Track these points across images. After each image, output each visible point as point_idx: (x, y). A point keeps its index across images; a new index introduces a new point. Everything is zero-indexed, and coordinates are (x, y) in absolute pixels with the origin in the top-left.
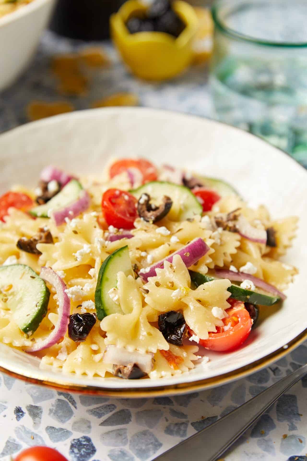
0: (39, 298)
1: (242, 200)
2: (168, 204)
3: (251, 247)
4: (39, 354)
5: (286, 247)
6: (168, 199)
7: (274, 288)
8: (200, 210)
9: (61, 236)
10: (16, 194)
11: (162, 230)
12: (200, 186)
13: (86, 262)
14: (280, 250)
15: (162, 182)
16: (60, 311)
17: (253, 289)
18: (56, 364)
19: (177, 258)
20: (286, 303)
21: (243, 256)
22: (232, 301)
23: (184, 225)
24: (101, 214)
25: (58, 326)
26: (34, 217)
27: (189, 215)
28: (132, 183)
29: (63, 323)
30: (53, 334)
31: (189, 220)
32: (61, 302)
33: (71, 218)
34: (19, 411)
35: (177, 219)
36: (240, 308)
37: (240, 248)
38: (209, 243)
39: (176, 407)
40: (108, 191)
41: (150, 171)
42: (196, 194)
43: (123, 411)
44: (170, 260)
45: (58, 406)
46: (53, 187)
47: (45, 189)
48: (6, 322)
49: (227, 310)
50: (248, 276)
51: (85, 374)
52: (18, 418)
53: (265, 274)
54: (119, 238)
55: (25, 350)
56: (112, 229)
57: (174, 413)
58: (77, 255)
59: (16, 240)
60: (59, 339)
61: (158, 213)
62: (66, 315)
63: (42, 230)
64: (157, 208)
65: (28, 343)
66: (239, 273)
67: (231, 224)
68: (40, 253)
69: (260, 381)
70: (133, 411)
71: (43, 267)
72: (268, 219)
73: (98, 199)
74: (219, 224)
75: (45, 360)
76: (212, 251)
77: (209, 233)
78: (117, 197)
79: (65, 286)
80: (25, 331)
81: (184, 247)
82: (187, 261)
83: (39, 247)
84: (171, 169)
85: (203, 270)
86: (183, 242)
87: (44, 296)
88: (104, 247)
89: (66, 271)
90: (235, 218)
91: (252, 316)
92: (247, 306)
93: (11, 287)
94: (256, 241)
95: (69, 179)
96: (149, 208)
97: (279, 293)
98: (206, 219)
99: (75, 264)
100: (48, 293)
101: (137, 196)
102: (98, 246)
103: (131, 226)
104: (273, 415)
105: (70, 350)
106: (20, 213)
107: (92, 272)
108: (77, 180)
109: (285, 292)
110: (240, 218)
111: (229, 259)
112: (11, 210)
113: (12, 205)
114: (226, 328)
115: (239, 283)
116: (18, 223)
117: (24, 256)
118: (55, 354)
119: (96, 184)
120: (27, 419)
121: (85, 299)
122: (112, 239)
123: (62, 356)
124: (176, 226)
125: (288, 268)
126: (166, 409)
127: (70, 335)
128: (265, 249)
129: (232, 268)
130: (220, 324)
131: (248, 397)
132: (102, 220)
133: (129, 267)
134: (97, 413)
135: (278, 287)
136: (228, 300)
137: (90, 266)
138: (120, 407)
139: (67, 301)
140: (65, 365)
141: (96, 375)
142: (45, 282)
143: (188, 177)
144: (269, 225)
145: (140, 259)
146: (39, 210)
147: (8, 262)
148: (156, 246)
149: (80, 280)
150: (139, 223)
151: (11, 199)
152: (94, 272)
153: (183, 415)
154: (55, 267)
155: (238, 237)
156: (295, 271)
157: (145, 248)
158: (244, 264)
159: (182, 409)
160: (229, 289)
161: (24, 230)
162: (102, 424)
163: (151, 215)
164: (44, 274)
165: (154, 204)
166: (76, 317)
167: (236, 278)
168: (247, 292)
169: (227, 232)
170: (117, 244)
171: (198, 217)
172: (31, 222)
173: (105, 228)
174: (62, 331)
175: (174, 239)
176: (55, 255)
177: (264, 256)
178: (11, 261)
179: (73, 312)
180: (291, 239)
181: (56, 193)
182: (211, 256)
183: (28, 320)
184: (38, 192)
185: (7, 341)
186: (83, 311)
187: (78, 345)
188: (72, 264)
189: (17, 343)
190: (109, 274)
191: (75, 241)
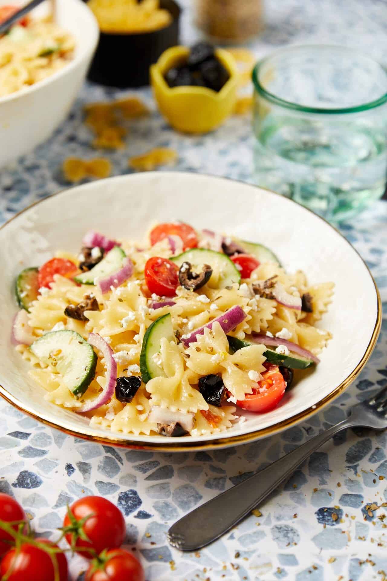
0: (88, 362)
1: (280, 266)
2: (208, 273)
3: (287, 313)
4: (88, 414)
5: (321, 313)
6: (208, 267)
7: (308, 352)
8: (238, 278)
9: (107, 303)
10: (60, 260)
11: (202, 298)
12: (239, 252)
13: (131, 328)
14: (316, 315)
15: (202, 249)
16: (108, 375)
17: (287, 353)
18: (104, 424)
19: (216, 325)
20: (320, 366)
21: (280, 322)
22: (268, 365)
23: (222, 292)
24: (144, 282)
25: (106, 388)
26: (79, 284)
27: (228, 282)
28: (173, 250)
29: (111, 386)
30: (102, 396)
31: (227, 288)
32: (108, 366)
33: (116, 286)
34: (69, 468)
35: (216, 287)
36: (275, 372)
37: (277, 314)
38: (246, 310)
39: (215, 463)
40: (151, 260)
41: (191, 236)
42: (235, 261)
43: (165, 467)
44: (210, 327)
45: (105, 462)
46: (96, 253)
47: (89, 255)
48: (56, 386)
49: (263, 374)
50: (284, 341)
51: (131, 432)
52: (69, 473)
53: (300, 339)
54: (162, 305)
55: (75, 410)
56: (154, 296)
57: (214, 469)
58: (123, 322)
59: (64, 307)
60: (107, 400)
61: (198, 281)
62: (113, 378)
63: (88, 298)
64: (197, 276)
65: (78, 404)
66: (275, 338)
67: (267, 291)
68: (87, 320)
69: (295, 439)
70: (175, 467)
71: (91, 332)
72: (305, 285)
73: (141, 267)
74: (256, 291)
75: (94, 419)
76: (249, 317)
77: (247, 300)
78: (160, 266)
79: (112, 351)
80: (76, 393)
81: (223, 314)
82: (225, 328)
83: (87, 314)
84: (211, 234)
85: (241, 336)
86: (222, 309)
87: (92, 361)
88: (148, 314)
89: (112, 337)
90: (272, 286)
91: (286, 379)
92: (282, 370)
93: (60, 352)
94: (291, 307)
95: (111, 246)
96: (190, 277)
97: (313, 356)
98: (244, 286)
99: (121, 330)
100: (96, 358)
101: (178, 263)
102: (143, 314)
103: (173, 294)
104: (306, 471)
105: (117, 411)
106: (64, 279)
107: (136, 338)
108: (119, 245)
109: (319, 356)
110: (276, 285)
111: (266, 325)
112: (56, 277)
113: (57, 271)
114: (261, 390)
115: (275, 348)
116: (63, 289)
117: (72, 322)
118: (103, 414)
119: (139, 251)
120: (77, 474)
121: (131, 363)
122: (155, 307)
123: (109, 416)
124: (215, 294)
125: (322, 333)
126: (205, 466)
127: (117, 397)
128: (301, 315)
129: (269, 334)
130: (256, 386)
131: (282, 454)
132: (145, 287)
133: (172, 333)
134: (142, 468)
135: (312, 351)
136: (264, 364)
137: (135, 332)
138: (163, 463)
139: (114, 365)
140: (113, 424)
141: (142, 433)
142: (92, 347)
143: (228, 242)
144: (305, 290)
145: (182, 325)
146: (84, 277)
147: (56, 328)
148: (197, 312)
149: (125, 345)
150: (180, 291)
151: (55, 265)
152: (139, 338)
153: (221, 471)
154: (102, 333)
155: (274, 304)
156: (329, 336)
157: (186, 315)
158: (280, 330)
159: (222, 465)
160: (264, 354)
161: (70, 296)
162: (147, 479)
163: (192, 283)
164: (91, 340)
165: (195, 271)
166: (122, 379)
167: (273, 343)
168: (282, 357)
169: (264, 299)
170: (160, 311)
171: (236, 285)
172: (76, 289)
173: (148, 296)
174: (109, 393)
175: (213, 307)
176: (102, 322)
177: (300, 321)
178: (59, 326)
179: (120, 375)
180: (326, 305)
181: (100, 259)
182: (248, 322)
183: (79, 383)
184: (82, 258)
185: (59, 402)
186: (129, 374)
187: (124, 405)
188: (118, 330)
189: (69, 405)
190: (153, 339)
191: (121, 309)
